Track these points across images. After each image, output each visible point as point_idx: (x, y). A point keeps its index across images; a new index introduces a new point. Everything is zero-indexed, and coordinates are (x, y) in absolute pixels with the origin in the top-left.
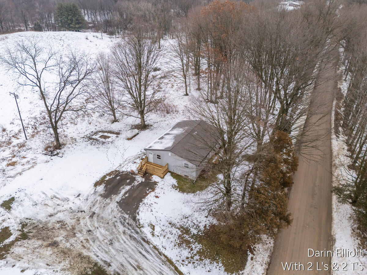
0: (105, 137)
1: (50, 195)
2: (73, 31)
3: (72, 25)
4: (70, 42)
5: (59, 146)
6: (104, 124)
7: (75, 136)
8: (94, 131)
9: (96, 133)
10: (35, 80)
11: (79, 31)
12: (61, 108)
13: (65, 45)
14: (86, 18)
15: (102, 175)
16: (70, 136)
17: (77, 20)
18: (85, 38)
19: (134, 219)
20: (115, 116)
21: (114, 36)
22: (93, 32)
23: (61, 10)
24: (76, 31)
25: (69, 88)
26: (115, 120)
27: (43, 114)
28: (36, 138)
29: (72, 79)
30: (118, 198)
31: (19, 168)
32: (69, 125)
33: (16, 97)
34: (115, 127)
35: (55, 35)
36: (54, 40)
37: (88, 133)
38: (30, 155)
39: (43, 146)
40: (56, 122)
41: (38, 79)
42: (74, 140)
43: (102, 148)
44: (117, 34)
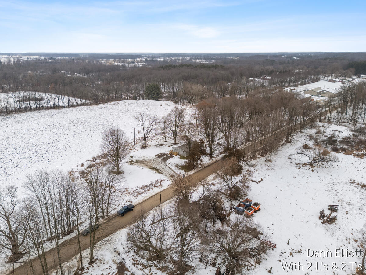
0: (161, 146)
1: (143, 156)
2: (154, 100)
3: (154, 97)
4: (152, 107)
5: (145, 147)
6: (162, 142)
7: (151, 145)
8: (158, 144)
9: (158, 145)
10: (142, 124)
11: (157, 100)
12: (148, 133)
13: (149, 109)
14: (163, 90)
15: (158, 154)
16: (149, 144)
17: (157, 93)
18: (160, 105)
19: (165, 162)
20: (166, 139)
21: (178, 104)
22: (166, 101)
23: (149, 87)
24: (156, 100)
25: (152, 127)
26: (166, 141)
27: (139, 138)
28: (138, 144)
29: (153, 124)
30: (162, 158)
31: (133, 151)
32: (149, 142)
33: (135, 129)
34: (165, 143)
35: (144, 103)
36: (143, 106)
37: (155, 144)
38: (136, 148)
39: (140, 147)
40: (146, 138)
41: (143, 123)
42: (150, 146)
43: (159, 148)
44: (180, 102)
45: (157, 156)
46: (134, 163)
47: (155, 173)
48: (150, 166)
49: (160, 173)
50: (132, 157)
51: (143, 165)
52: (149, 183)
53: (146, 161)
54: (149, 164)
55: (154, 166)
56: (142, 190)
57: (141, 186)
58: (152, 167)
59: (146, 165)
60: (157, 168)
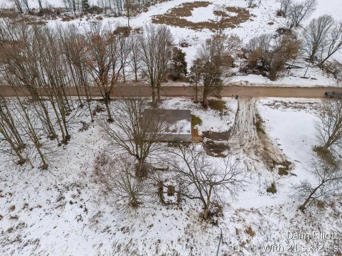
1: (249, 174)
19: (230, 131)
30: (224, 142)
45: (225, 153)
46: (281, 164)
47: (266, 121)
48: (260, 138)
49: (259, 118)
50: (272, 190)
51: (269, 148)
52: (288, 109)
53: (256, 153)
54: (258, 144)
55: (254, 134)
56: (305, 105)
57: (302, 111)
58: (258, 135)
59: (264, 143)
60: (255, 127)
